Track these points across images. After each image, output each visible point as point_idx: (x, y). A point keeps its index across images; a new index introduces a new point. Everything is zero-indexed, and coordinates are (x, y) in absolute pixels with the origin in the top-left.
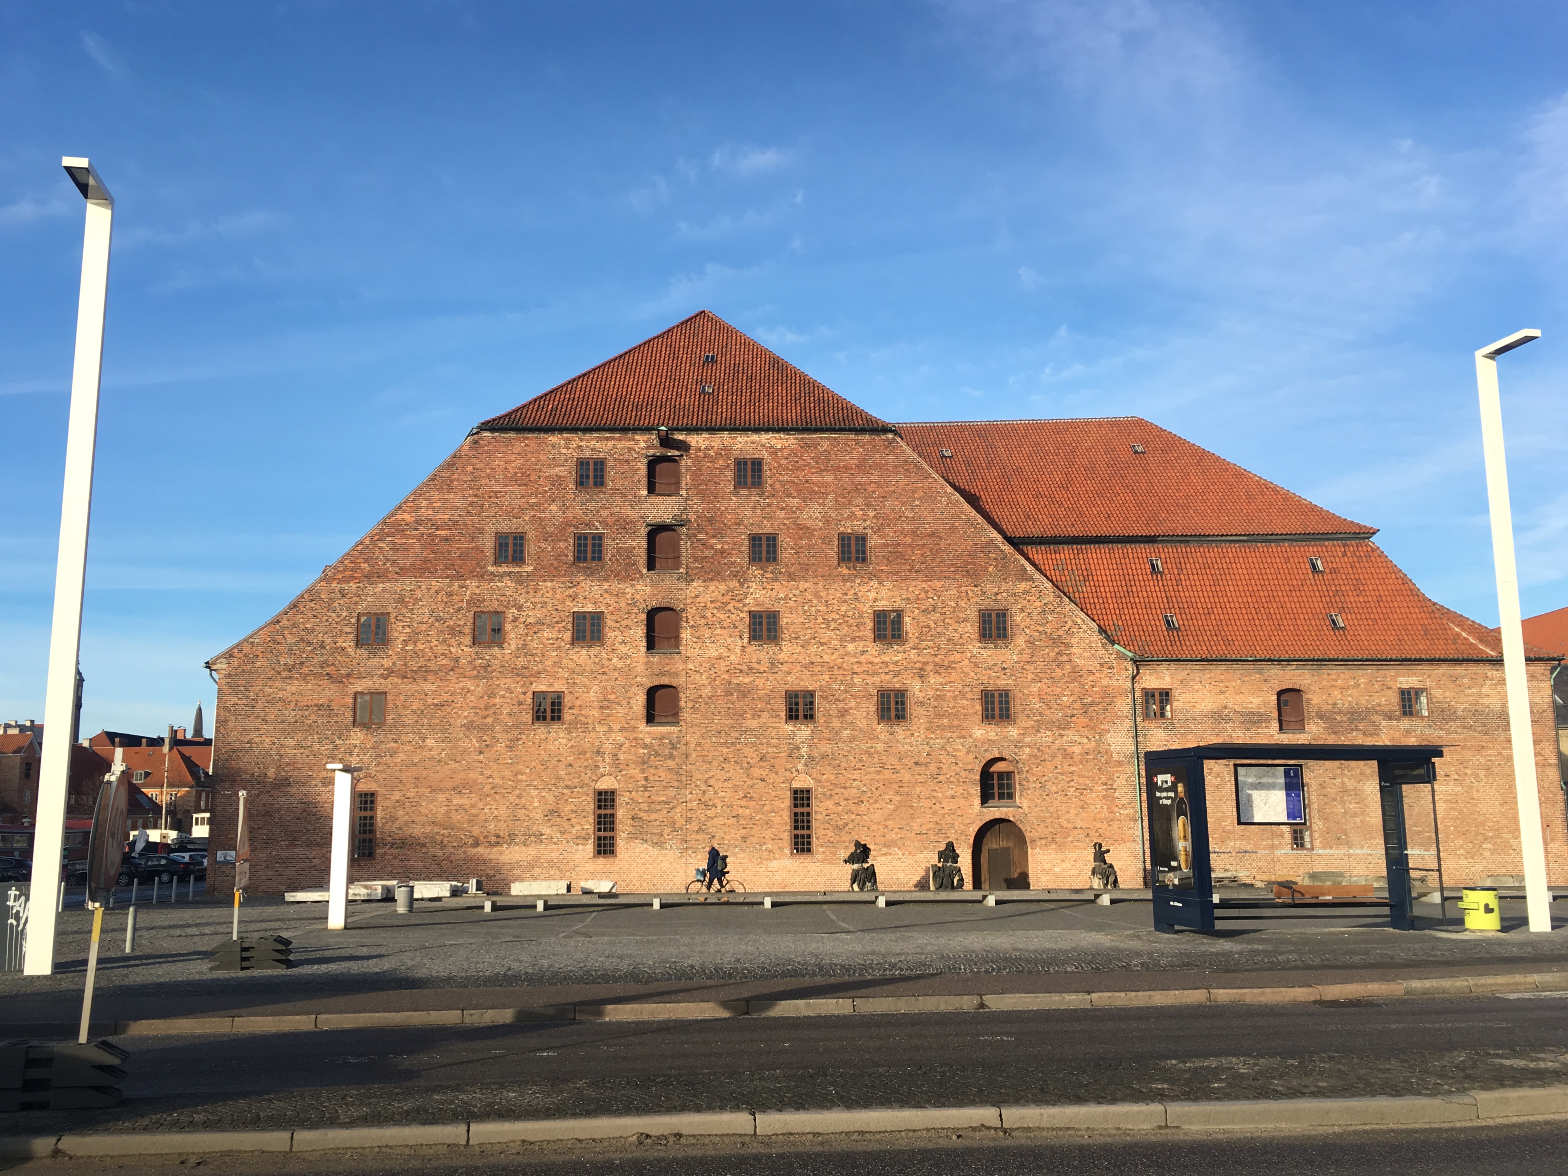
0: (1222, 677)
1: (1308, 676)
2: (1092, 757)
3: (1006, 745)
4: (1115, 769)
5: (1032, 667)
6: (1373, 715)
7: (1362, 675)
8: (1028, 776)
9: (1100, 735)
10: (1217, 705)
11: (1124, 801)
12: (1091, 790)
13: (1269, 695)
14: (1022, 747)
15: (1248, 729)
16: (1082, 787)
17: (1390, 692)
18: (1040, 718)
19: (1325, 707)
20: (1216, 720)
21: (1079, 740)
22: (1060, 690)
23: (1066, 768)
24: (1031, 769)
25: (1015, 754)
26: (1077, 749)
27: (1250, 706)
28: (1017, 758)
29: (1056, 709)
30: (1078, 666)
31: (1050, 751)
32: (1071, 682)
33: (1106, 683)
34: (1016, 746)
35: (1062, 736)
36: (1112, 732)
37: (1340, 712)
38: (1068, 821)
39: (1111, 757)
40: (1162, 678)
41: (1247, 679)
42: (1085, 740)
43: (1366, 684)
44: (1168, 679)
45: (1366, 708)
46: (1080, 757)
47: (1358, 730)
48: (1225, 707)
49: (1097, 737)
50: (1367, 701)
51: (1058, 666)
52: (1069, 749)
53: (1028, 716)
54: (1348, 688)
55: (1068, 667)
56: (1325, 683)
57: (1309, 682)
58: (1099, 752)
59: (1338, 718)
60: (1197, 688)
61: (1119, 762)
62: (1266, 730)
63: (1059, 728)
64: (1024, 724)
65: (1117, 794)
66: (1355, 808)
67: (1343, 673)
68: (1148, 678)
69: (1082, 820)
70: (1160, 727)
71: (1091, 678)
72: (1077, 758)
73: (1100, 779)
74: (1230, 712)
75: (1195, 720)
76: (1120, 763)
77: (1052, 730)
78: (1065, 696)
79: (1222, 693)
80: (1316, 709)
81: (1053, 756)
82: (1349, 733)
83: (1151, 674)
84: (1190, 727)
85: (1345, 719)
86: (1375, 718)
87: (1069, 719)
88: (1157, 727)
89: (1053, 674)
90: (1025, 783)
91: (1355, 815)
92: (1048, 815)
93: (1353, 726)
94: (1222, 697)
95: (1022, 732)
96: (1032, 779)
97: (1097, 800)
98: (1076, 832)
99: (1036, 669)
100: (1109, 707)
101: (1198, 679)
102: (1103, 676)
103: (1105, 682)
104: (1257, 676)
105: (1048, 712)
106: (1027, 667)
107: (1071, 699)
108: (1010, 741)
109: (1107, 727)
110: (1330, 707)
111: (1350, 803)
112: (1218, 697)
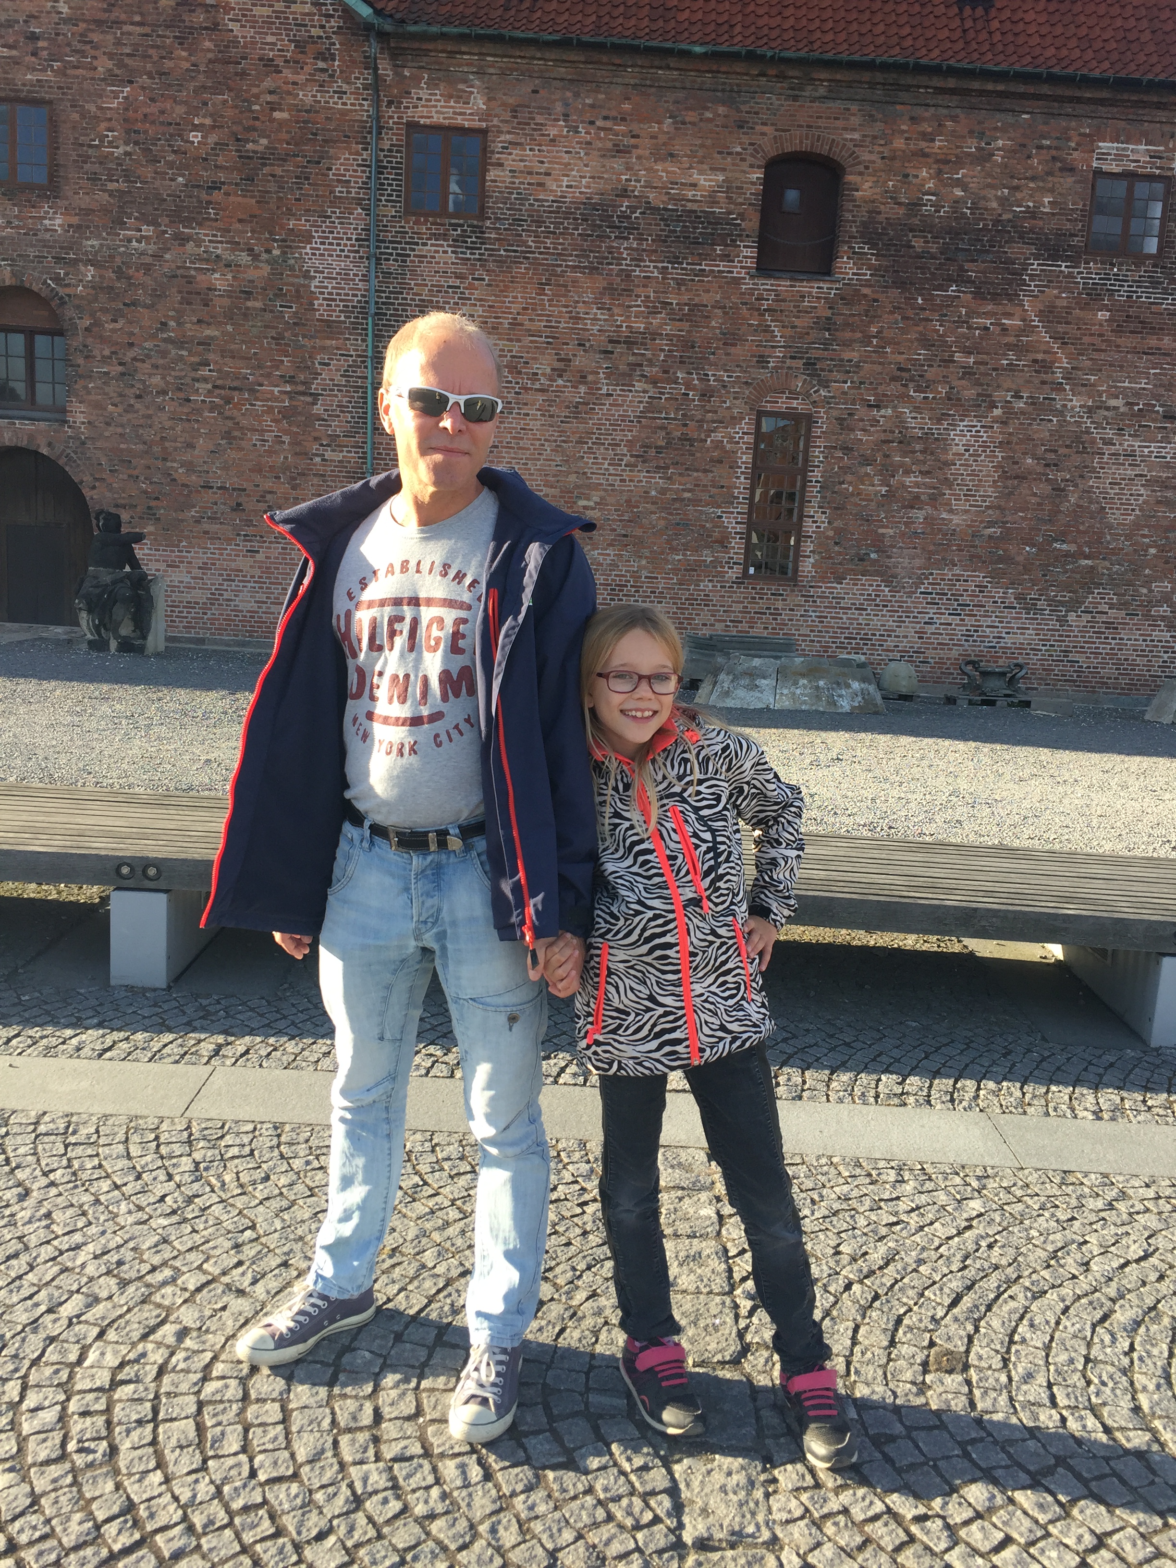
0: (627, 106)
1: (855, 121)
2: (258, 304)
3: (32, 252)
4: (318, 343)
5: (110, 38)
6: (1010, 241)
7: (1003, 130)
8: (89, 341)
9: (286, 247)
10: (601, 185)
11: (336, 427)
12: (252, 391)
13: (745, 166)
14: (75, 262)
15: (675, 260)
16: (229, 383)
17: (1069, 181)
18: (123, 186)
19: (890, 211)
20: (594, 226)
21: (227, 256)
22: (180, 110)
23: (191, 329)
24: (97, 323)
25: (57, 279)
26: (220, 281)
27: (690, 194)
28: (62, 291)
29: (171, 165)
30: (235, 42)
31: (148, 280)
32: (216, 90)
33: (309, 100)
34: (58, 259)
35: (183, 240)
36: (316, 242)
37: (926, 228)
38: (190, 467)
39: (311, 308)
40: (463, 98)
41: (691, 116)
42: (244, 258)
43: (1010, 152)
44: (479, 102)
45: (997, 222)
46: (226, 302)
47: (961, 279)
48: (624, 193)
49: (276, 252)
50: (1002, 201)
51: (181, 40)
52: (200, 278)
53: (94, 178)
54: (959, 162)
55: (208, 44)
56: (899, 143)
57: (856, 136)
58: (280, 294)
59: (918, 244)
60: (553, 132)
61: (328, 323)
62: (722, 266)
63: (176, 217)
64: (83, 200)
65: (318, 409)
66: (917, 485)
67: (954, 118)
68: (424, 94)
69: (225, 468)
70: (445, 236)
71: (268, 83)
72: (220, 304)
73: (278, 364)
74: (633, 209)
75: (539, 223)
76: (329, 327)
77: (154, 223)
78: (196, 128)
79: (620, 151)
80: (863, 215)
81: (158, 295)
82: (940, 288)
83: (432, 84)
84: (524, 243)
85: (934, 249)
86: (1016, 250)
87: (204, 196)
88: (437, 237)
89: (168, 64)
90: (81, 361)
91: (914, 502)
92: (140, 447)
93: (953, 269)
94: (617, 164)
95: (75, 220)
96: (101, 350)
97: (267, 421)
98: (208, 496)
99: (118, 43)
100: (312, 170)
101: (559, 108)
102: (301, 78)
103: (306, 96)
104: (721, 110)
105: (147, 172)
106: (95, 37)
107: (212, 139)
108: (45, 244)
109: (303, 224)
110: (902, 211)
111: (907, 472)
112: (608, 163)
